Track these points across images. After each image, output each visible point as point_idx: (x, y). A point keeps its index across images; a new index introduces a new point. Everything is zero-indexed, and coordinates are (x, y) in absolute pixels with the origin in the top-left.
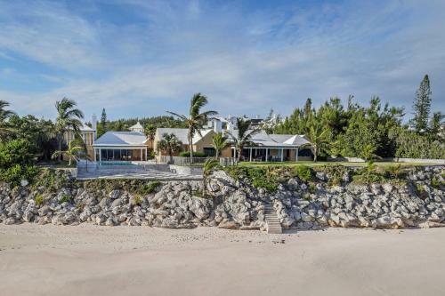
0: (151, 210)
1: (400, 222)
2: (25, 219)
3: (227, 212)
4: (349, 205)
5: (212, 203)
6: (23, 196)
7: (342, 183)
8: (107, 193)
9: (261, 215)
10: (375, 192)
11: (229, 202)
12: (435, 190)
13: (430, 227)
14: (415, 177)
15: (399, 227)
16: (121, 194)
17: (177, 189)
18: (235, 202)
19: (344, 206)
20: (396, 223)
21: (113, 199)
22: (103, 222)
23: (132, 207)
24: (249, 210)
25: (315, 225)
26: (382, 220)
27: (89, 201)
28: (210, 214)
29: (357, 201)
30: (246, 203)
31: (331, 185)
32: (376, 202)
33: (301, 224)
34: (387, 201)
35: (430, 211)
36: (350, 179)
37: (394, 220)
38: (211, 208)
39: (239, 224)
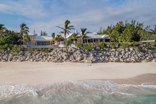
0: (49, 57)
1: (134, 60)
2: (9, 60)
3: (74, 57)
4: (117, 55)
5: (69, 54)
6: (8, 53)
7: (115, 48)
8: (35, 52)
9: (85, 58)
10: (127, 51)
11: (75, 54)
12: (149, 50)
13: (145, 62)
14: (142, 46)
15: (134, 62)
16: (39, 53)
17: (58, 51)
18: (77, 54)
19: (115, 55)
21: (37, 54)
22: (33, 61)
23: (43, 56)
24: (81, 56)
25: (104, 61)
26: (128, 60)
27: (29, 55)
28: (68, 58)
29: (120, 53)
30: (80, 54)
31: (111, 49)
32: (127, 54)
33: (99, 61)
34: (131, 54)
35: (146, 57)
36: (119, 47)
37: (132, 60)
38: (69, 56)
39: (77, 61)
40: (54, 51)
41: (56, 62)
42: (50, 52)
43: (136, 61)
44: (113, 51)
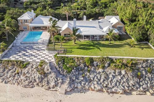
0: (22, 77)
1: (121, 91)
3: (48, 81)
4: (102, 80)
5: (43, 77)
7: (104, 67)
8: (9, 67)
9: (59, 85)
10: (117, 74)
12: (148, 74)
13: (137, 94)
14: (140, 66)
16: (14, 67)
18: (51, 77)
19: (99, 80)
20: (119, 92)
21: (10, 70)
23: (15, 74)
24: (55, 81)
25: (83, 90)
26: (113, 90)
27: (2, 70)
29: (107, 78)
30: (55, 79)
31: (99, 68)
32: (115, 80)
33: (76, 89)
34: (120, 80)
35: (140, 86)
36: (109, 65)
37: (119, 90)
38: (42, 79)
39: (50, 88)
40: (29, 66)
41: (26, 87)
42: (25, 67)
43: (125, 92)
44: (99, 73)
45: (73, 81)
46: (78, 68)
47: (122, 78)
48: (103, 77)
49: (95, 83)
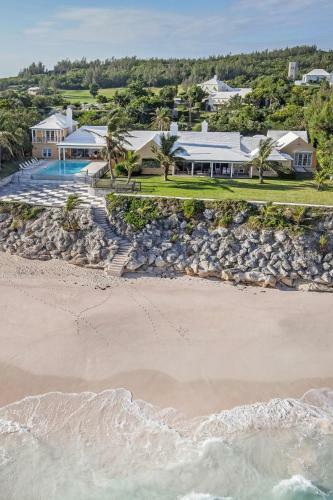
0: (23, 237)
1: (268, 280)
3: (83, 247)
4: (220, 253)
5: (72, 236)
7: (229, 224)
9: (111, 255)
10: (262, 239)
13: (310, 290)
15: (268, 286)
16: (7, 217)
17: (54, 217)
18: (93, 238)
19: (214, 253)
20: (263, 281)
23: (9, 232)
24: (102, 247)
25: (170, 272)
26: (247, 276)
28: (67, 247)
29: (235, 247)
30: (102, 241)
31: (216, 225)
32: (255, 252)
33: (151, 268)
34: (270, 253)
35: (322, 271)
36: (245, 219)
37: (262, 277)
38: (71, 242)
39: (86, 262)
40: (44, 216)
41: (30, 258)
42: (34, 217)
43: (278, 284)
44: (216, 236)
45: (147, 249)
46: (162, 223)
47: (274, 250)
48: (224, 245)
49: (203, 257)
